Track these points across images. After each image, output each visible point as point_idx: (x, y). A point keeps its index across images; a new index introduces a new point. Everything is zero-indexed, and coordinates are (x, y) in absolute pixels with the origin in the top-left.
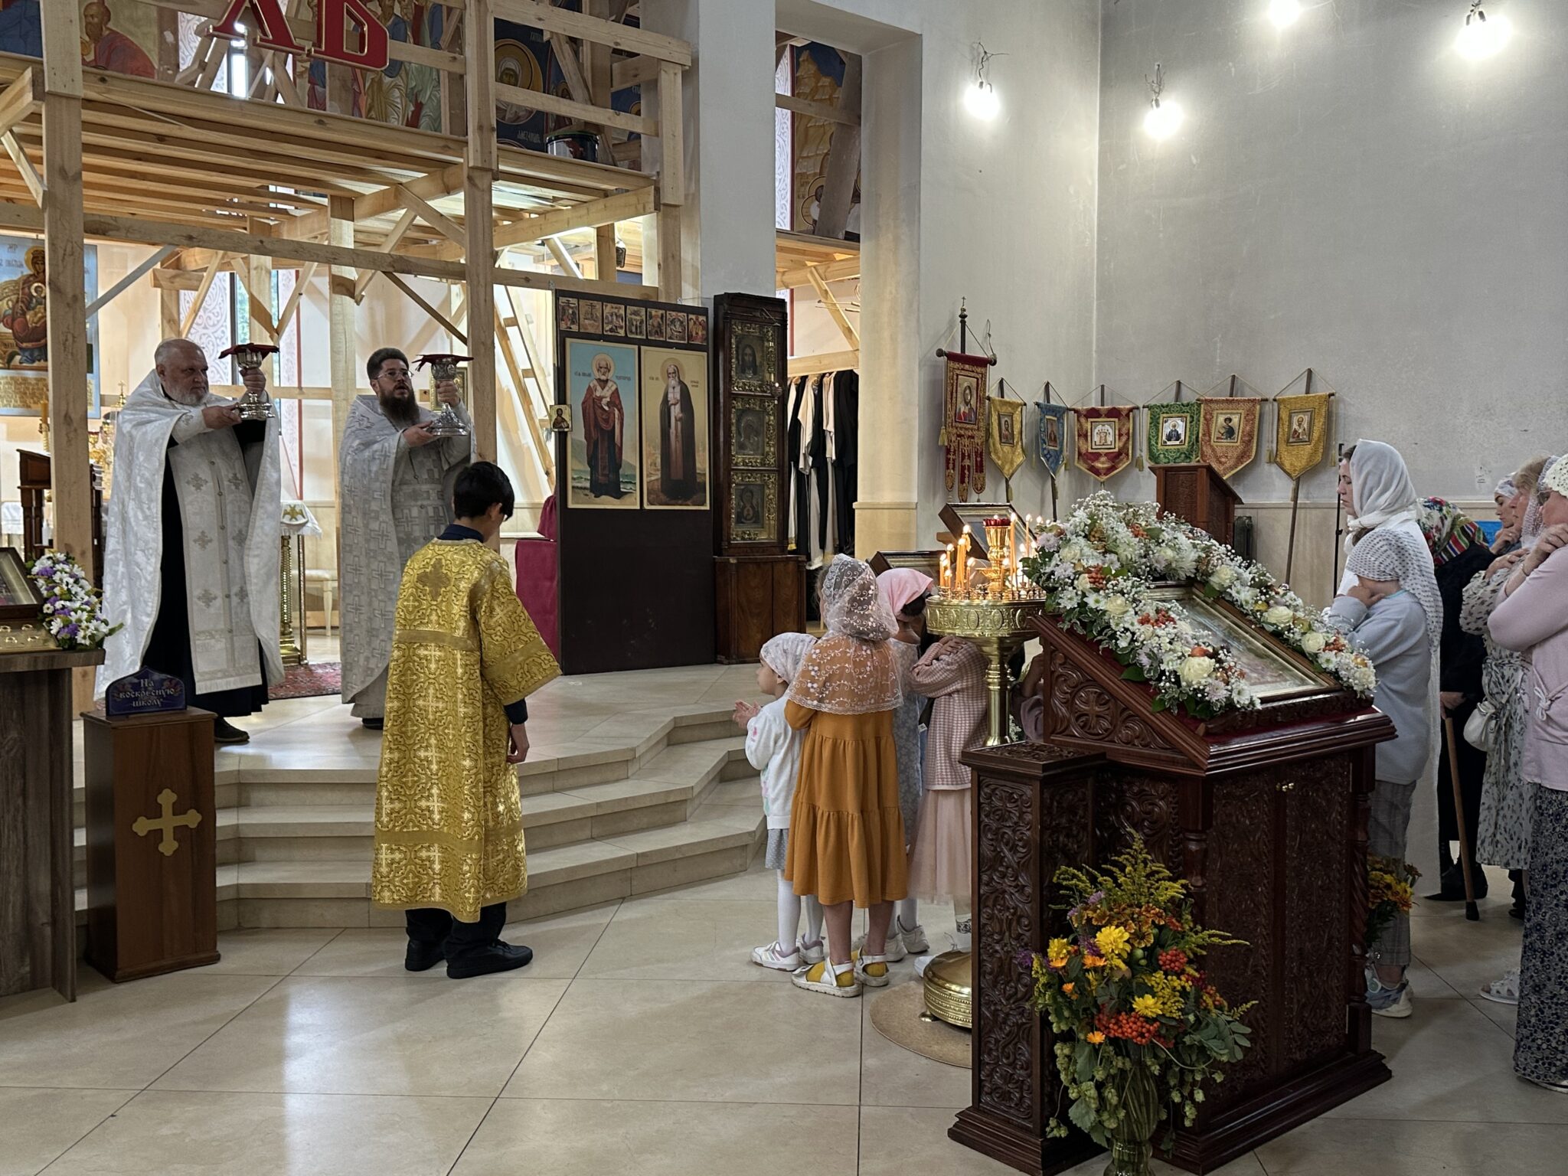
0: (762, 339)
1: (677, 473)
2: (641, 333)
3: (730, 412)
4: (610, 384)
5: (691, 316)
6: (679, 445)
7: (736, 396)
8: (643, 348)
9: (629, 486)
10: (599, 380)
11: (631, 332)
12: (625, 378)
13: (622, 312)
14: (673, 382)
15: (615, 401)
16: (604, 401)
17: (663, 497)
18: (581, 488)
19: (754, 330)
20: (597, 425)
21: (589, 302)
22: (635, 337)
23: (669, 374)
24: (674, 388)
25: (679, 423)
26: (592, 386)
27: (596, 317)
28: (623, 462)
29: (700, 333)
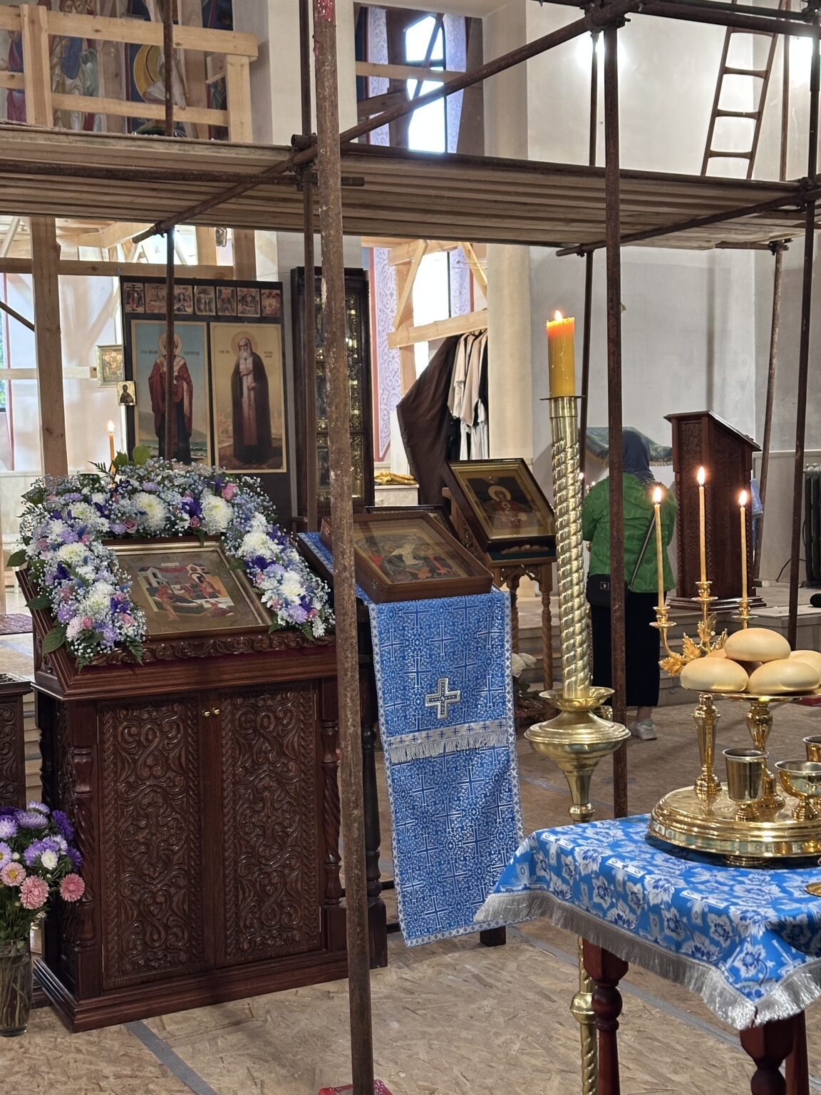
1: (251, 438)
2: (211, 310)
4: (178, 359)
5: (263, 291)
6: (252, 414)
8: (212, 324)
9: (200, 453)
11: (200, 310)
13: (190, 292)
14: (244, 354)
15: (184, 374)
20: (164, 398)
21: (155, 285)
22: (205, 314)
23: (240, 347)
24: (246, 359)
25: (252, 392)
26: (158, 361)
27: (163, 298)
28: (193, 431)
29: (274, 307)
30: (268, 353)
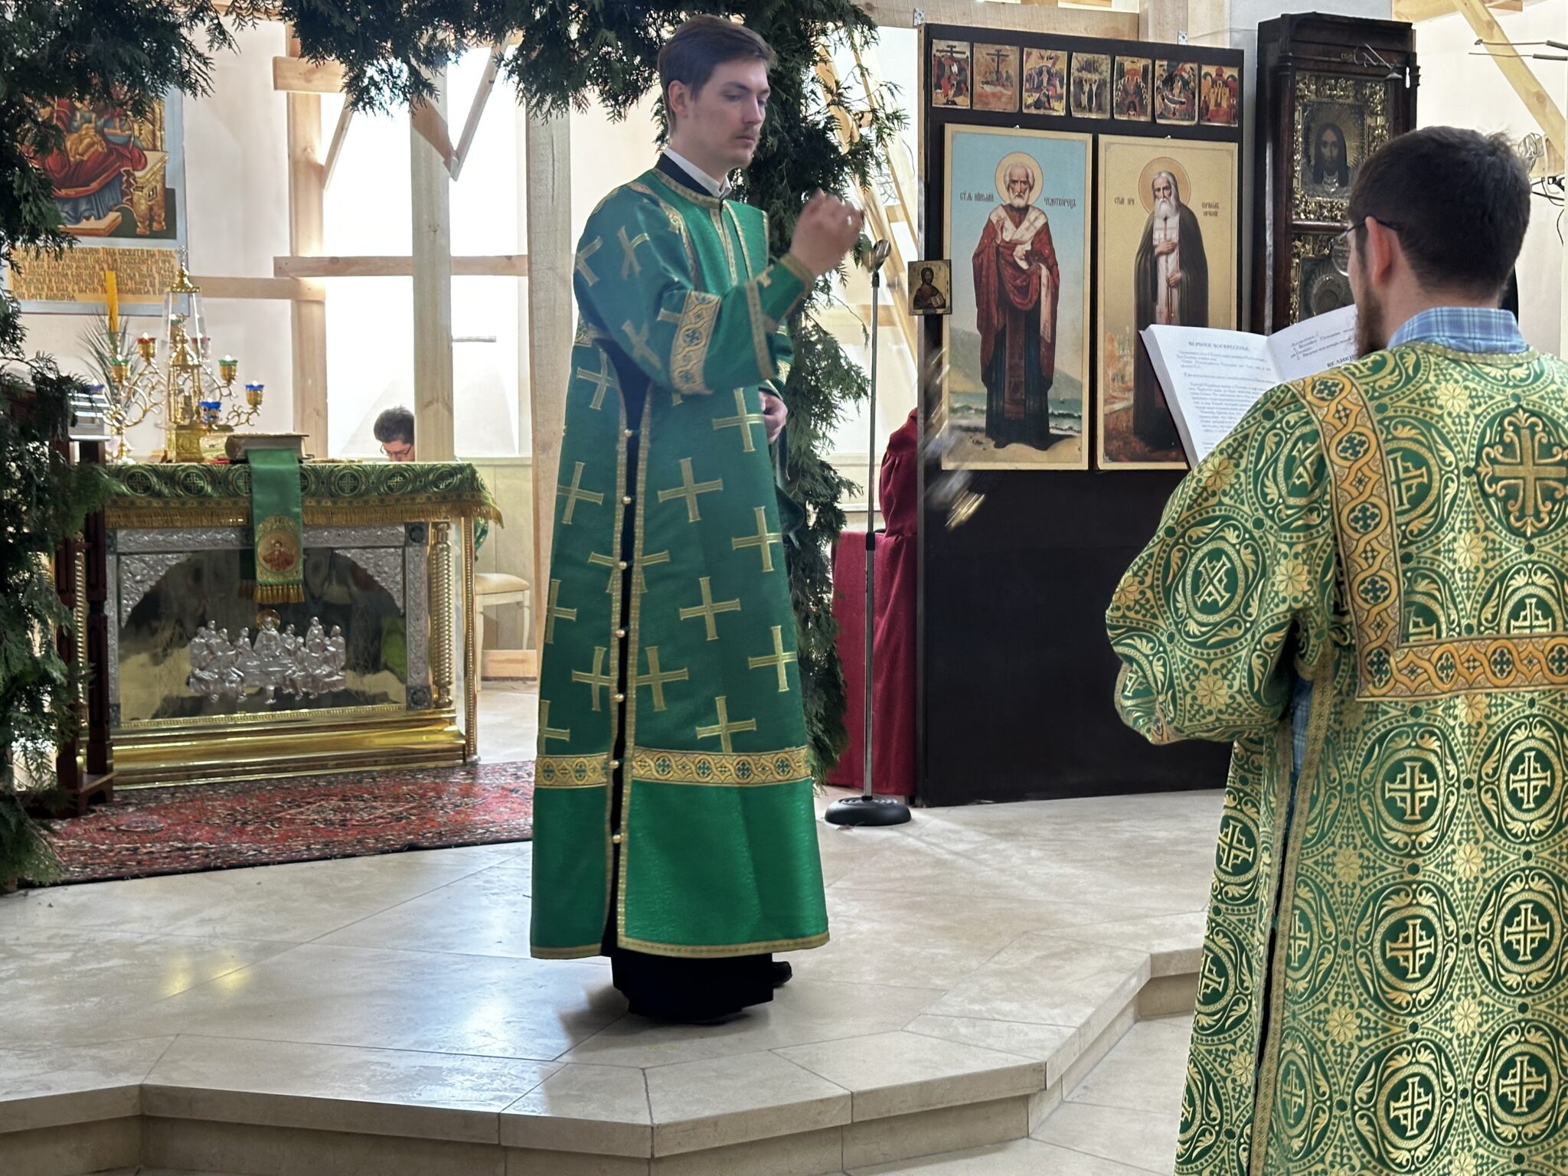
0: (1362, 109)
3: (1289, 267)
4: (1032, 215)
5: (1205, 69)
7: (1302, 232)
8: (1103, 139)
9: (1066, 424)
10: (1010, 208)
11: (1079, 105)
12: (1062, 202)
13: (1062, 65)
14: (1164, 207)
15: (1043, 248)
16: (1020, 251)
17: (1137, 445)
18: (967, 429)
19: (1341, 91)
20: (1004, 302)
21: (992, 49)
22: (1087, 116)
23: (1155, 190)
24: (1166, 219)
25: (1175, 292)
26: (994, 220)
27: (1008, 77)
28: (1056, 376)
29: (1224, 104)
30: (1210, 206)
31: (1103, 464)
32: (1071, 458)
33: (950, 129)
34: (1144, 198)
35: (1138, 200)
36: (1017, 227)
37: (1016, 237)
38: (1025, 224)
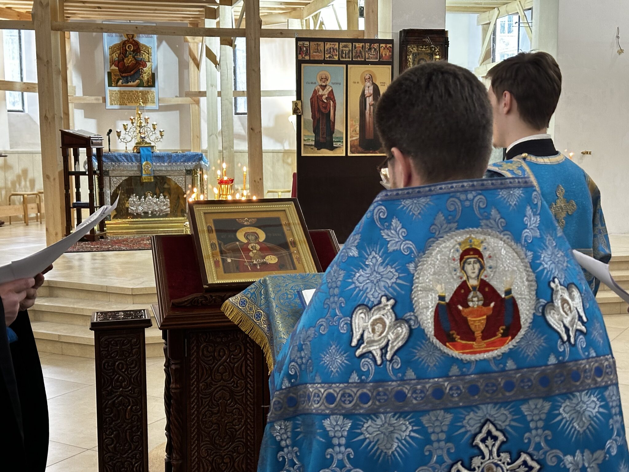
0: (432, 54)
1: (370, 134)
4: (328, 87)
5: (381, 45)
6: (371, 120)
8: (349, 66)
9: (338, 144)
10: (321, 86)
11: (342, 57)
12: (337, 84)
13: (337, 46)
14: (368, 84)
15: (331, 96)
16: (324, 97)
17: (360, 149)
18: (309, 145)
19: (425, 49)
20: (319, 110)
21: (316, 43)
22: (345, 60)
23: (365, 79)
24: (369, 87)
25: (372, 107)
26: (316, 89)
27: (321, 50)
28: (335, 130)
29: (388, 55)
30: (382, 82)
31: (349, 154)
32: (340, 153)
33: (303, 65)
34: (362, 82)
35: (360, 83)
36: (323, 90)
37: (323, 93)
38: (326, 90)
